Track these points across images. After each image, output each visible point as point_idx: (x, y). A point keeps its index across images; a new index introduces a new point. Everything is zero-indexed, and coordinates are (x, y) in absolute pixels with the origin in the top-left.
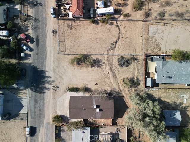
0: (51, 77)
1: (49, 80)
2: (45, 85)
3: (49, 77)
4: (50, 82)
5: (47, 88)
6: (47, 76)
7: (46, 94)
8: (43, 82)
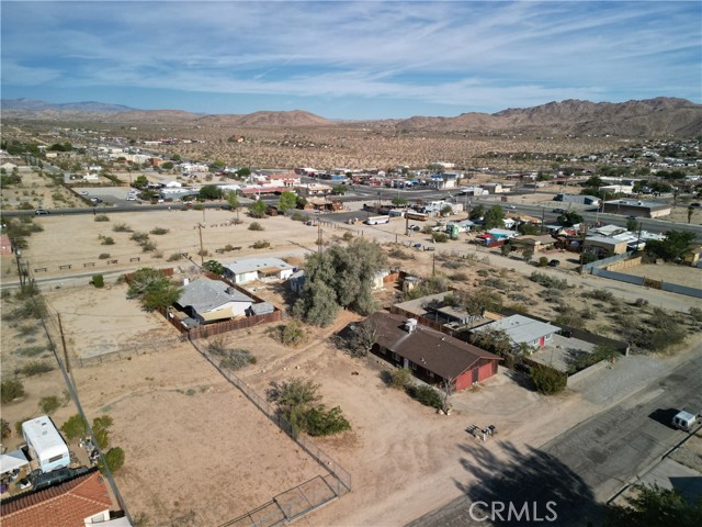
0: (464, 462)
3: (465, 467)
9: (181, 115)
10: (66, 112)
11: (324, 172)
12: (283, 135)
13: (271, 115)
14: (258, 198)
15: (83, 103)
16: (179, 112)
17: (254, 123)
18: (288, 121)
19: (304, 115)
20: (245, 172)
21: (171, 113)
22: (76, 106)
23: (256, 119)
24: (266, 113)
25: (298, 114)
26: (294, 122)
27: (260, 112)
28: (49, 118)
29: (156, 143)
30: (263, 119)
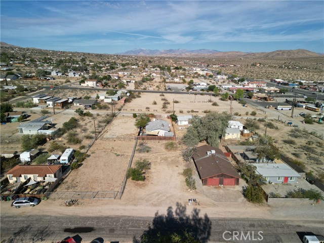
0: (170, 208)
1: (176, 210)
2: (187, 216)
3: (168, 210)
4: (181, 208)
5: (193, 212)
6: (168, 214)
7: (209, 216)
8: (181, 219)
9: (238, 54)
10: (193, 54)
11: (286, 82)
12: (283, 62)
13: (283, 52)
14: (235, 92)
15: (200, 50)
16: (237, 52)
17: (273, 57)
18: (292, 55)
19: (303, 51)
20: (242, 80)
21: (234, 53)
22: (197, 51)
23: (274, 54)
24: (281, 51)
25: (299, 51)
26: (296, 55)
27: (277, 51)
28: (186, 56)
29: (217, 66)
30: (278, 54)
